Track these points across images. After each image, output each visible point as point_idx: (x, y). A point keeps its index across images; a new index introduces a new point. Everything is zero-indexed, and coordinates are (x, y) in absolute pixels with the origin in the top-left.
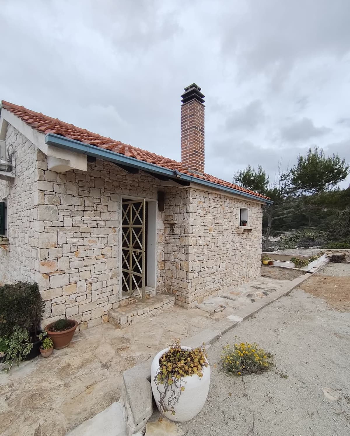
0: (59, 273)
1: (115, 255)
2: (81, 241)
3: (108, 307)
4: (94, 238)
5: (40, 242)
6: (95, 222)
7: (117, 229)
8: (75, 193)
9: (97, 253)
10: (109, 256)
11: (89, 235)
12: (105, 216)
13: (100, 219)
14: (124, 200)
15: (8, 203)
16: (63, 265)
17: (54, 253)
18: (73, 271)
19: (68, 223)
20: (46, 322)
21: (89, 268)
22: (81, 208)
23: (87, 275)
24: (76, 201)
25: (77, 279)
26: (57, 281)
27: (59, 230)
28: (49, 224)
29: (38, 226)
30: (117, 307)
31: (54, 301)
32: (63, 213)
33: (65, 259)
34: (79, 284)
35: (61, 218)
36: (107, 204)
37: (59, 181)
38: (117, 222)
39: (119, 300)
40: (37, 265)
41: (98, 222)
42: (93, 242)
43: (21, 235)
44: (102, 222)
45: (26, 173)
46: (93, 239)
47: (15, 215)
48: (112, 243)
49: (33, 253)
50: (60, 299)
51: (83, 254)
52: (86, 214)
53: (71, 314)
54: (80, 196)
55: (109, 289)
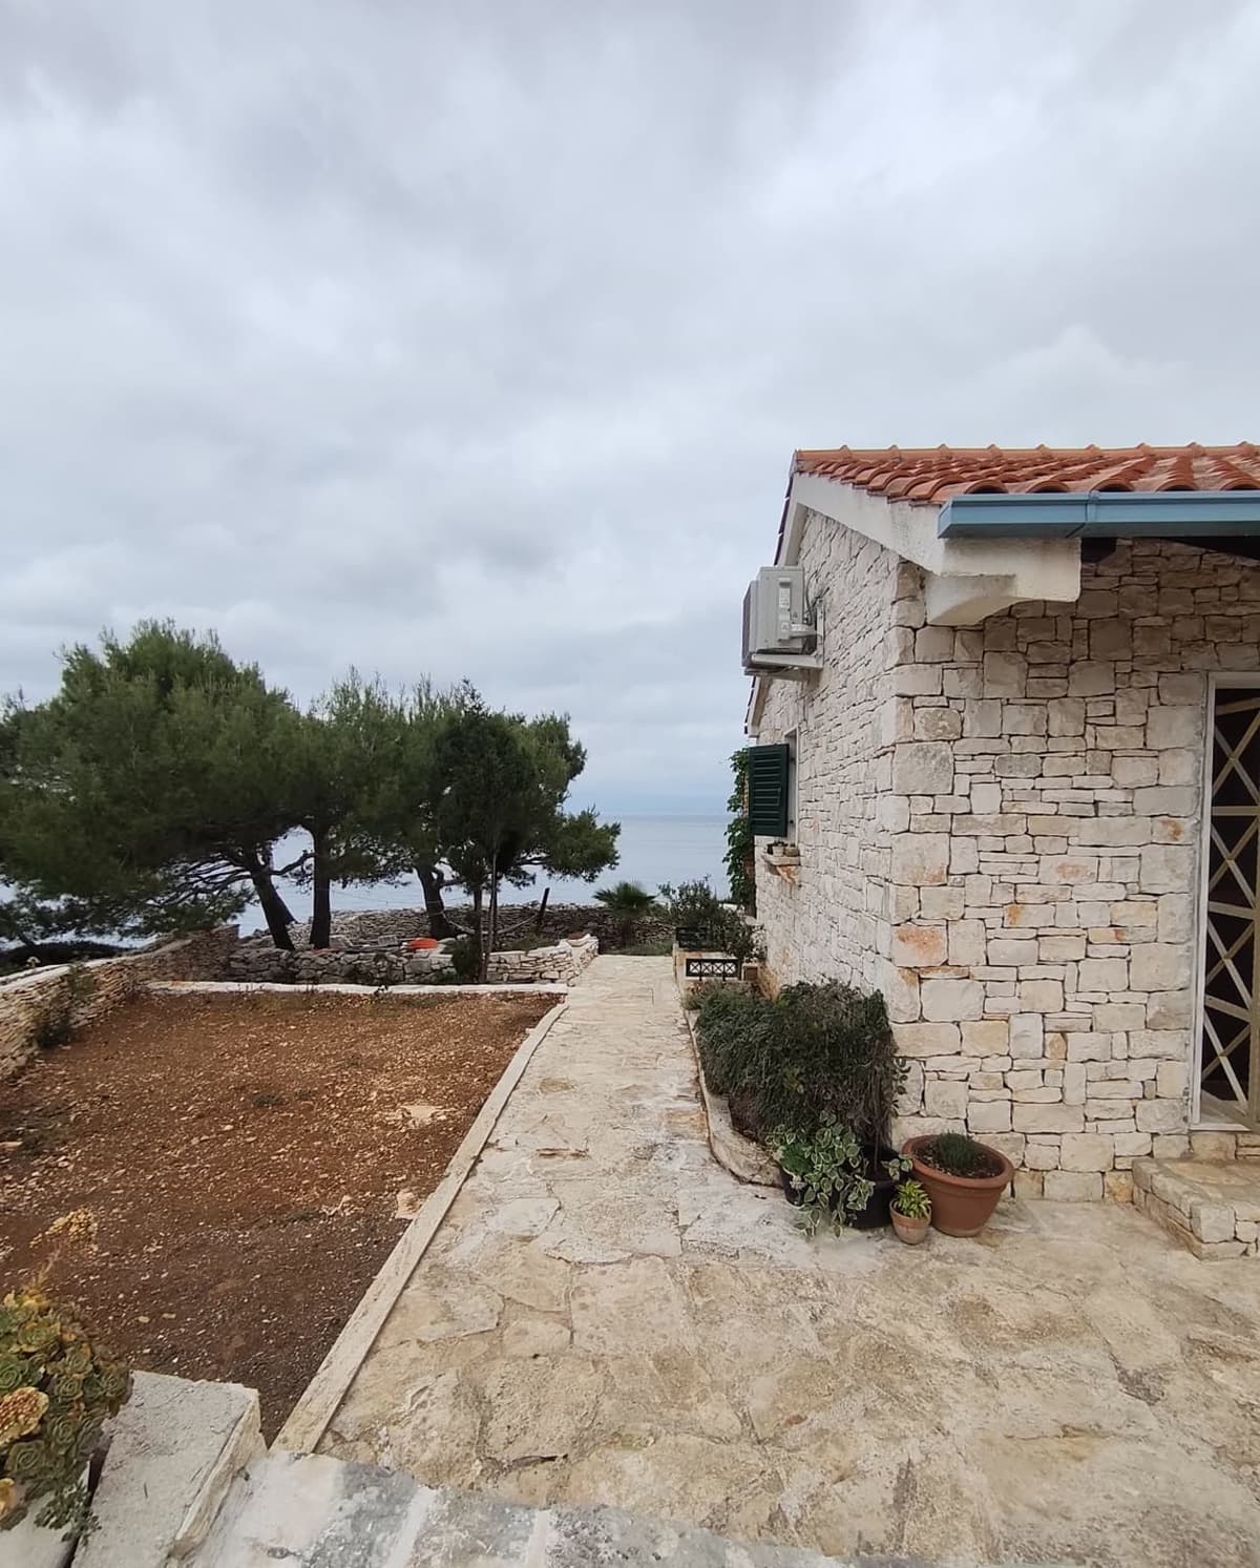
0: (951, 974)
1: (1174, 931)
2: (1031, 869)
3: (1132, 1144)
4: (1081, 858)
5: (897, 863)
6: (1088, 796)
7: (1187, 825)
8: (1013, 692)
9: (1094, 918)
10: (1142, 934)
11: (1060, 845)
12: (1131, 771)
13: (1109, 781)
14: (1224, 696)
15: (801, 748)
16: (965, 946)
17: (937, 903)
18: (998, 974)
19: (986, 800)
20: (905, 1129)
21: (1056, 972)
22: (1034, 745)
23: (1050, 997)
24: (1018, 719)
25: (1012, 1005)
26: (946, 999)
27: (958, 823)
28: (924, 805)
29: (890, 811)
30: (1175, 1153)
31: (932, 1064)
32: (969, 766)
33: (973, 926)
34: (1018, 1024)
35: (962, 785)
36: (1141, 720)
37: (961, 655)
38: (1189, 793)
39: (1185, 1128)
40: (884, 936)
41: (1100, 795)
42: (1076, 871)
43: (836, 839)
44: (1119, 796)
45: (857, 650)
46: (1076, 861)
47: (820, 780)
48: (1162, 881)
49: (873, 898)
50: (949, 1063)
51: (1035, 916)
52: (1052, 766)
53: (988, 1124)
54: (1030, 700)
55: (1140, 1071)
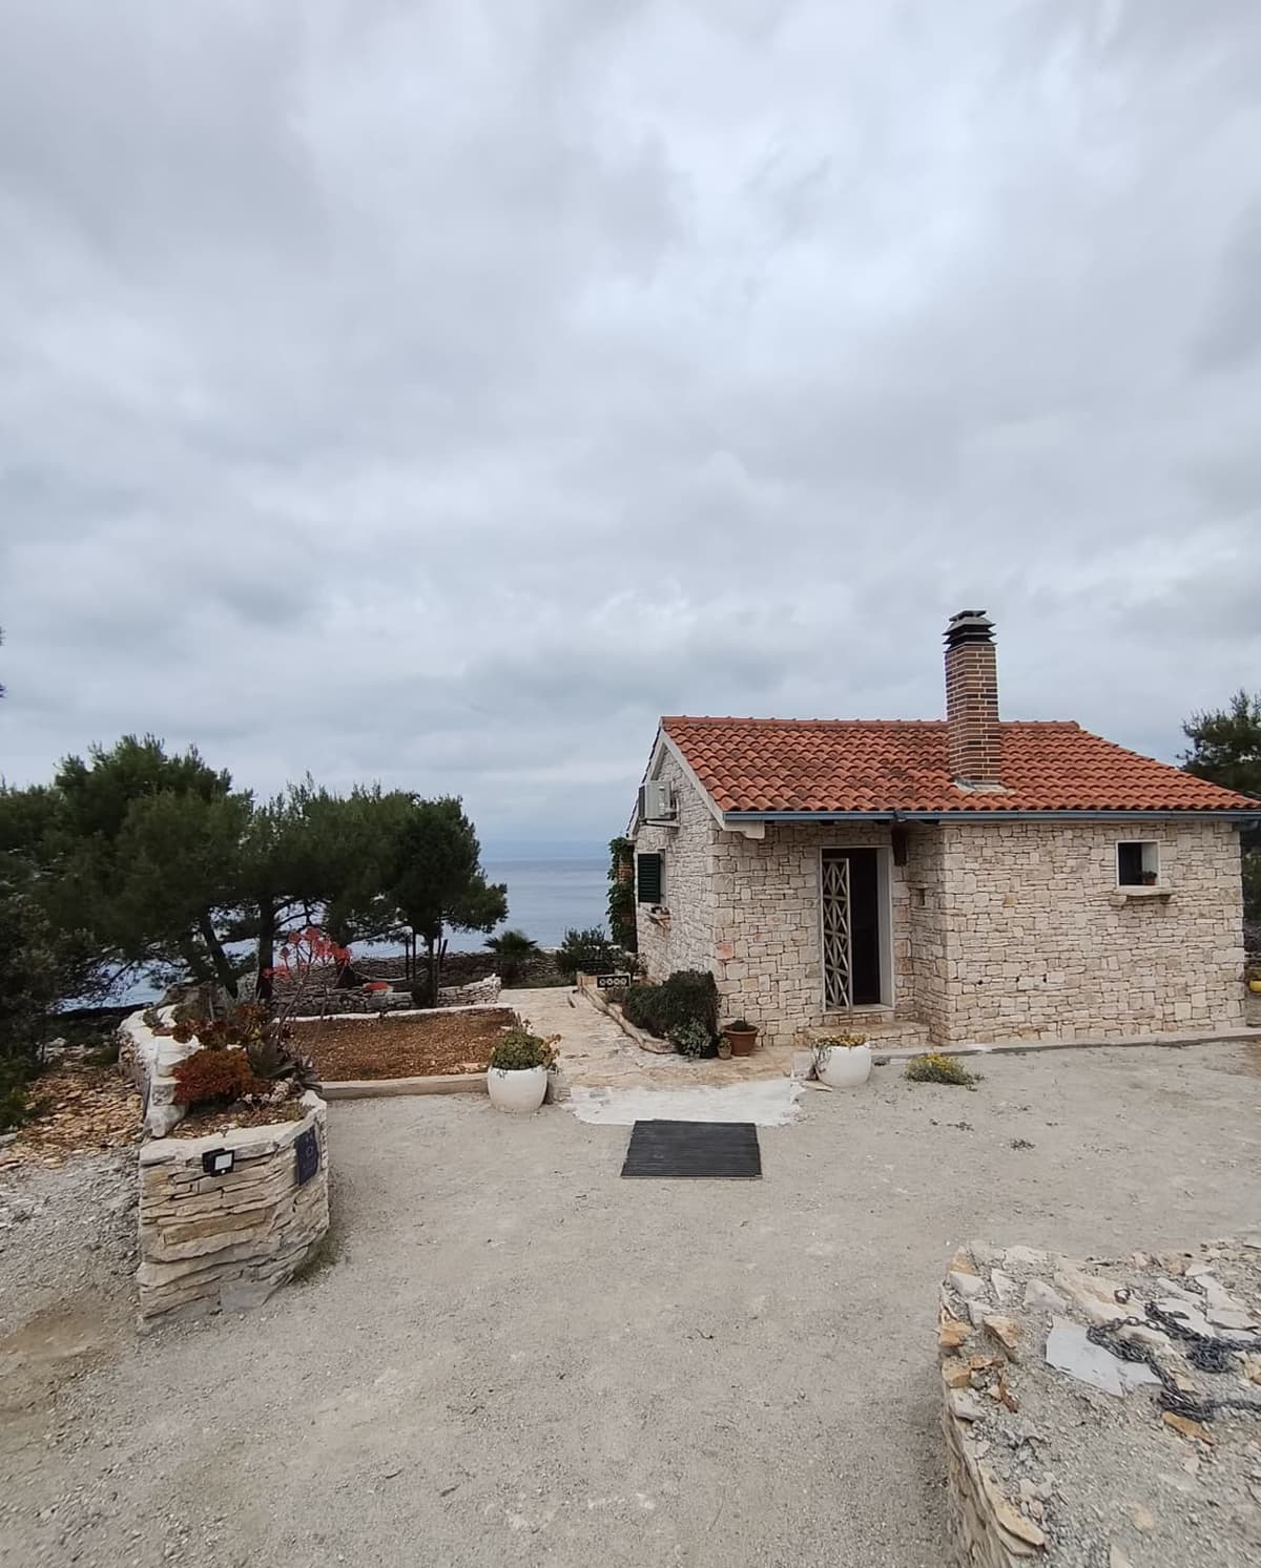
0: (736, 961)
1: (813, 941)
2: (762, 920)
3: (803, 1022)
4: (780, 915)
5: (716, 919)
6: (782, 892)
7: (816, 901)
8: (754, 855)
9: (785, 937)
10: (802, 943)
11: (773, 911)
12: (795, 882)
13: (787, 886)
14: (827, 854)
15: (668, 860)
16: (741, 951)
17: (730, 934)
18: (754, 960)
19: (746, 894)
20: (722, 1023)
21: (774, 958)
22: (761, 874)
23: (772, 968)
24: (756, 864)
25: (759, 972)
26: (735, 971)
27: (736, 904)
28: (724, 897)
29: (711, 899)
30: (818, 1024)
31: (731, 997)
32: (740, 882)
33: (744, 942)
34: (761, 979)
35: (737, 889)
36: (797, 863)
37: (735, 840)
38: (816, 889)
39: (821, 1014)
40: (711, 949)
41: (786, 891)
42: (779, 920)
43: (689, 907)
44: (792, 891)
46: (780, 916)
48: (809, 923)
49: (707, 934)
50: (736, 996)
51: (765, 937)
52: (767, 882)
53: (752, 1017)
54: (760, 857)
55: (804, 994)
